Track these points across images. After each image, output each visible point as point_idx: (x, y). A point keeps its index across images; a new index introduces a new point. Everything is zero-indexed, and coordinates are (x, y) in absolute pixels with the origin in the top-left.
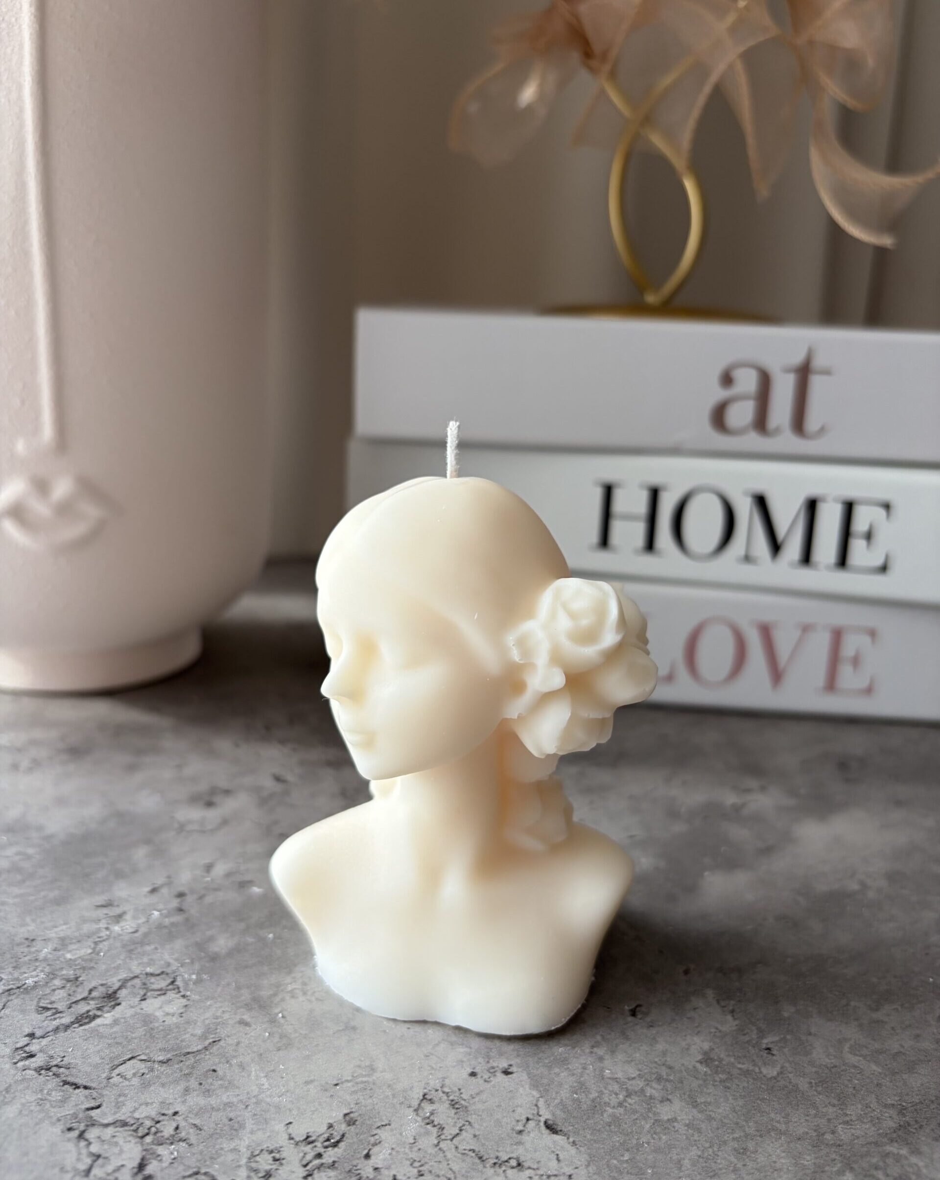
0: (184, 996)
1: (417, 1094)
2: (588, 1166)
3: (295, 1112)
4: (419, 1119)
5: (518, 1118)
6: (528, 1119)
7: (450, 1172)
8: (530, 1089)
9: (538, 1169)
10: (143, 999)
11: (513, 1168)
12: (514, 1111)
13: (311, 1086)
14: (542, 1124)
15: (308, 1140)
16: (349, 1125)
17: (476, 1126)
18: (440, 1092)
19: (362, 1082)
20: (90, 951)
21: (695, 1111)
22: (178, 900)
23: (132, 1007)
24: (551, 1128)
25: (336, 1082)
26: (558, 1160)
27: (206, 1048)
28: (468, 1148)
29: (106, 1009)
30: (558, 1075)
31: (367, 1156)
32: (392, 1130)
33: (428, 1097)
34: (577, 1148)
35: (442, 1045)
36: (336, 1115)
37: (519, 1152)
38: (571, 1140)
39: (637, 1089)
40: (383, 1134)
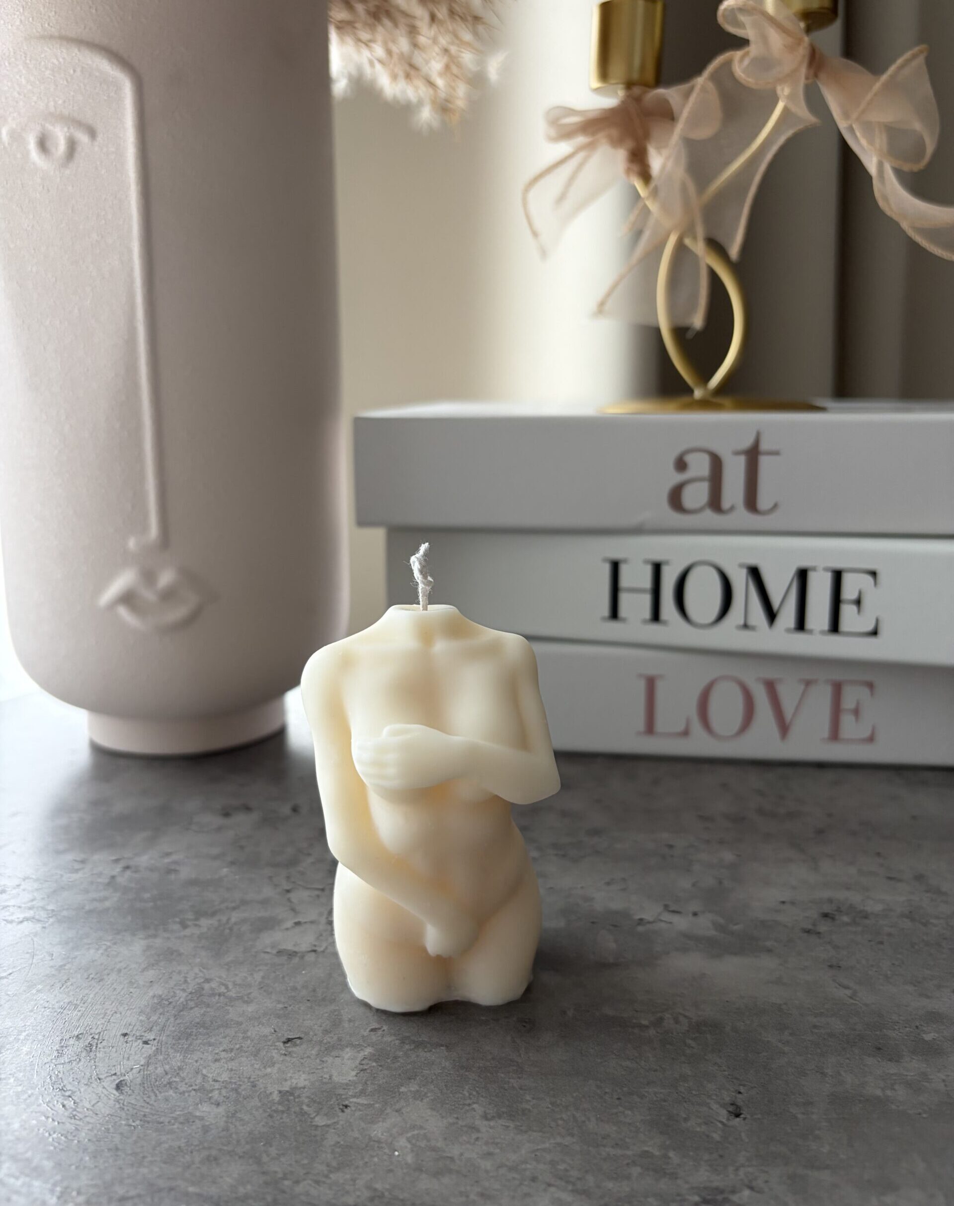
8: (143, 1058)
14: (117, 1081)
17: (81, 1063)
24: (118, 1087)
30: (174, 1057)
33: (80, 1036)
34: (115, 1104)
38: (120, 1098)
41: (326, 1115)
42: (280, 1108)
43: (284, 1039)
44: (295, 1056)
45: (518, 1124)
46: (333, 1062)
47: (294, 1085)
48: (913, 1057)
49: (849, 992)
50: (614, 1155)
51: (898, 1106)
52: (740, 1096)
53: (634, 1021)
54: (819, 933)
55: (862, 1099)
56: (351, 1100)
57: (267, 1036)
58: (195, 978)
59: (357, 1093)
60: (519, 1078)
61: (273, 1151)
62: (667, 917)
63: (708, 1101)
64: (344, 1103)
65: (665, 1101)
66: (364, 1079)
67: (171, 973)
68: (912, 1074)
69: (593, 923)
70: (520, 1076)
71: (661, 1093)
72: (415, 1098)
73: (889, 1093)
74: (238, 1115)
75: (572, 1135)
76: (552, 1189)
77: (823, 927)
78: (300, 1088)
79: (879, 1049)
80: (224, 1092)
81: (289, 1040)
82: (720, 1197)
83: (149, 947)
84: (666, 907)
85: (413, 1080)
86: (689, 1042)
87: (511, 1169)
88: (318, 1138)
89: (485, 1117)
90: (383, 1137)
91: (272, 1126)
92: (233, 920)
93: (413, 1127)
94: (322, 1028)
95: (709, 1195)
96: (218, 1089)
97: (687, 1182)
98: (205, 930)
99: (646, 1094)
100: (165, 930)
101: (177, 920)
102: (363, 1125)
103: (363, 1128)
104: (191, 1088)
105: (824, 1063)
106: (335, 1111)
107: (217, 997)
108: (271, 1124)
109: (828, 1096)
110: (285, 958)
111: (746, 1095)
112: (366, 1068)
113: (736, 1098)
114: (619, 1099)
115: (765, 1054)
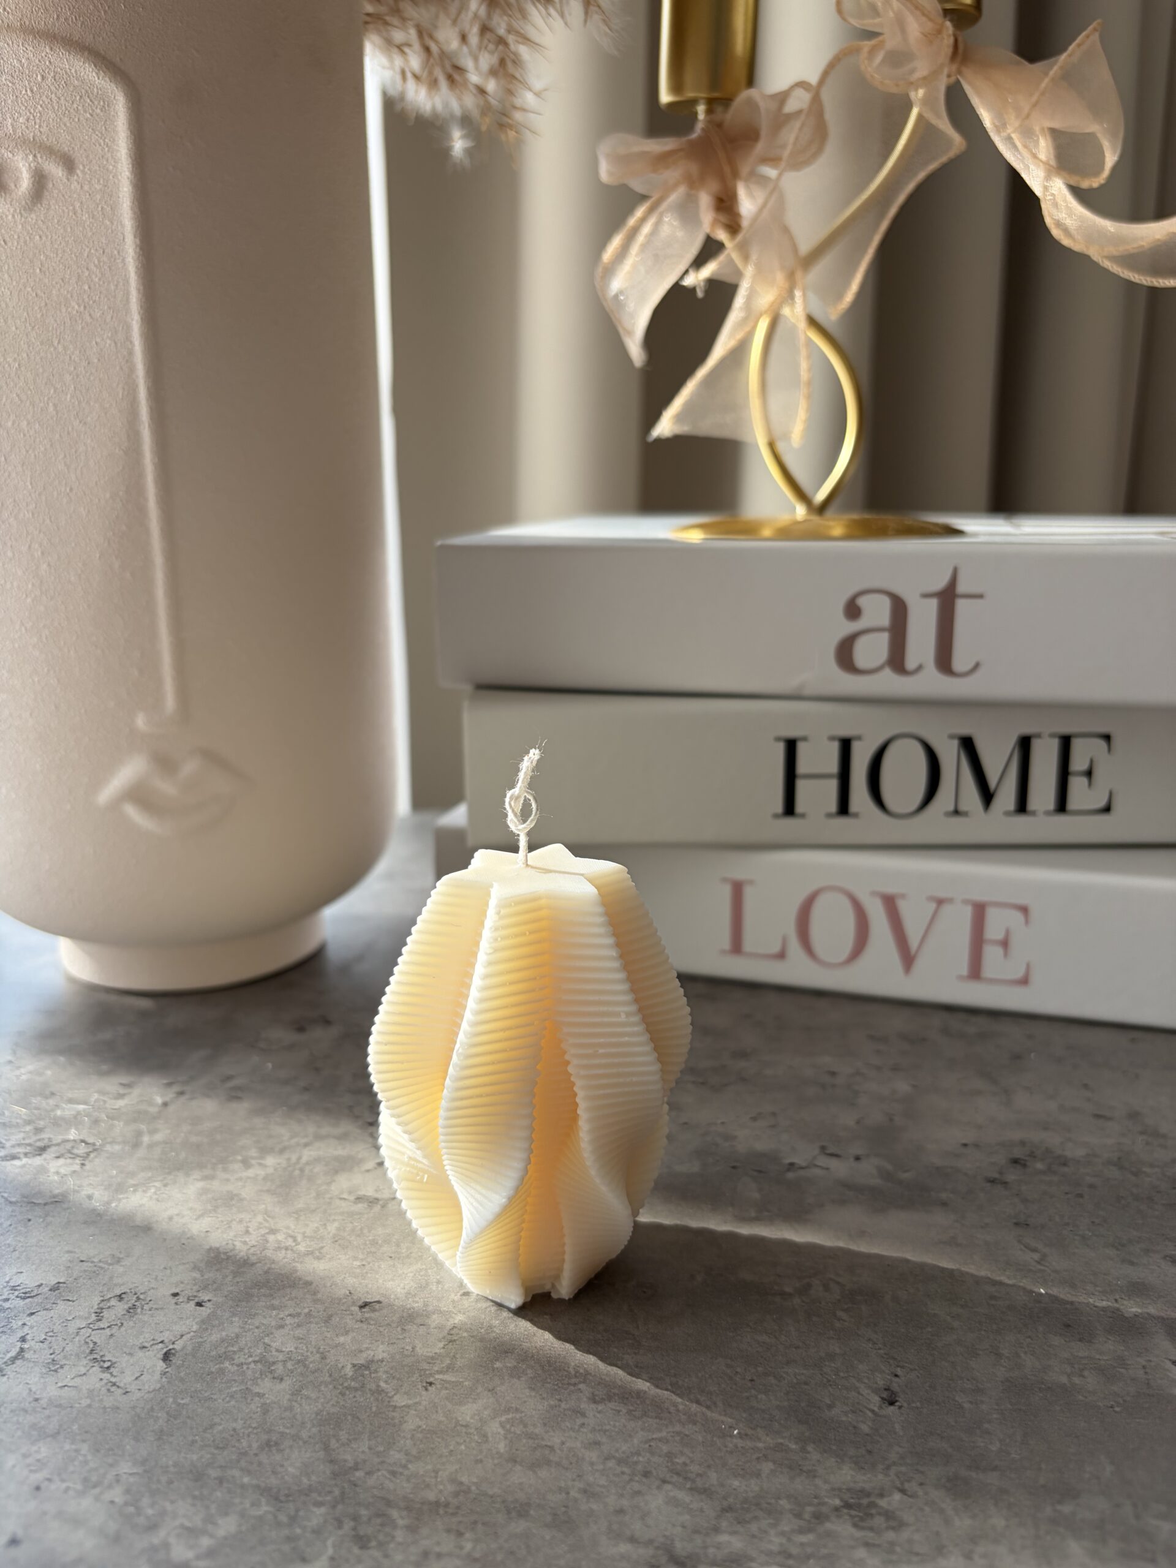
0: (83, 1165)
1: (118, 1292)
2: (149, 1392)
3: (34, 1266)
4: (96, 1307)
5: (156, 1338)
6: (162, 1342)
7: (61, 1349)
8: (196, 1323)
9: (115, 1376)
10: (58, 1157)
11: (101, 1367)
12: (161, 1332)
13: (67, 1255)
14: (165, 1350)
15: (14, 1288)
16: (51, 1290)
17: (123, 1329)
18: (136, 1296)
19: (100, 1267)
20: (73, 1112)
21: (288, 1397)
22: (174, 1095)
23: (45, 1159)
24: (167, 1357)
25: (83, 1259)
26: (137, 1378)
27: (45, 1204)
28: (95, 1340)
29: (29, 1155)
30: (232, 1323)
31: (33, 1314)
32: (69, 1306)
33: (123, 1296)
34: (161, 1378)
35: (187, 1266)
36: (53, 1281)
37: (123, 1361)
38: (167, 1370)
39: (271, 1360)
40: (62, 1306)
41: (405, 1393)
42: (353, 1383)
43: (360, 1303)
44: (372, 1322)
45: (631, 1408)
46: (418, 1331)
47: (370, 1358)
48: (1110, 1338)
49: (1036, 1256)
50: (742, 1447)
51: (1086, 1397)
52: (897, 1379)
53: (776, 1288)
54: (1005, 1184)
55: (1043, 1386)
56: (437, 1376)
57: (340, 1299)
58: (259, 1228)
59: (443, 1367)
60: (635, 1353)
61: (343, 1436)
62: (823, 1161)
63: (858, 1385)
64: (428, 1381)
65: (806, 1383)
66: (453, 1351)
67: (231, 1221)
68: (1105, 1358)
69: (734, 1167)
70: (636, 1351)
71: (803, 1374)
72: (511, 1376)
73: (1076, 1380)
74: (304, 1392)
75: (695, 1424)
76: (668, 1487)
77: (1011, 1177)
78: (377, 1362)
79: (1068, 1326)
80: (289, 1365)
81: (365, 1305)
82: (865, 1501)
83: (205, 1191)
84: (823, 1148)
85: (509, 1354)
86: (840, 1313)
87: (620, 1462)
88: (396, 1421)
89: (594, 1400)
90: (472, 1421)
91: (343, 1405)
92: (304, 1159)
93: (508, 1410)
94: (406, 1291)
95: (852, 1498)
96: (281, 1361)
97: (826, 1482)
98: (270, 1170)
99: (784, 1375)
100: (225, 1170)
101: (239, 1158)
102: (449, 1406)
103: (449, 1411)
104: (250, 1359)
105: (1000, 1342)
106: (418, 1389)
107: (283, 1252)
108: (342, 1403)
109: (1002, 1382)
110: (365, 1205)
111: (903, 1378)
112: (456, 1338)
113: (891, 1381)
114: (752, 1380)
115: (930, 1329)
